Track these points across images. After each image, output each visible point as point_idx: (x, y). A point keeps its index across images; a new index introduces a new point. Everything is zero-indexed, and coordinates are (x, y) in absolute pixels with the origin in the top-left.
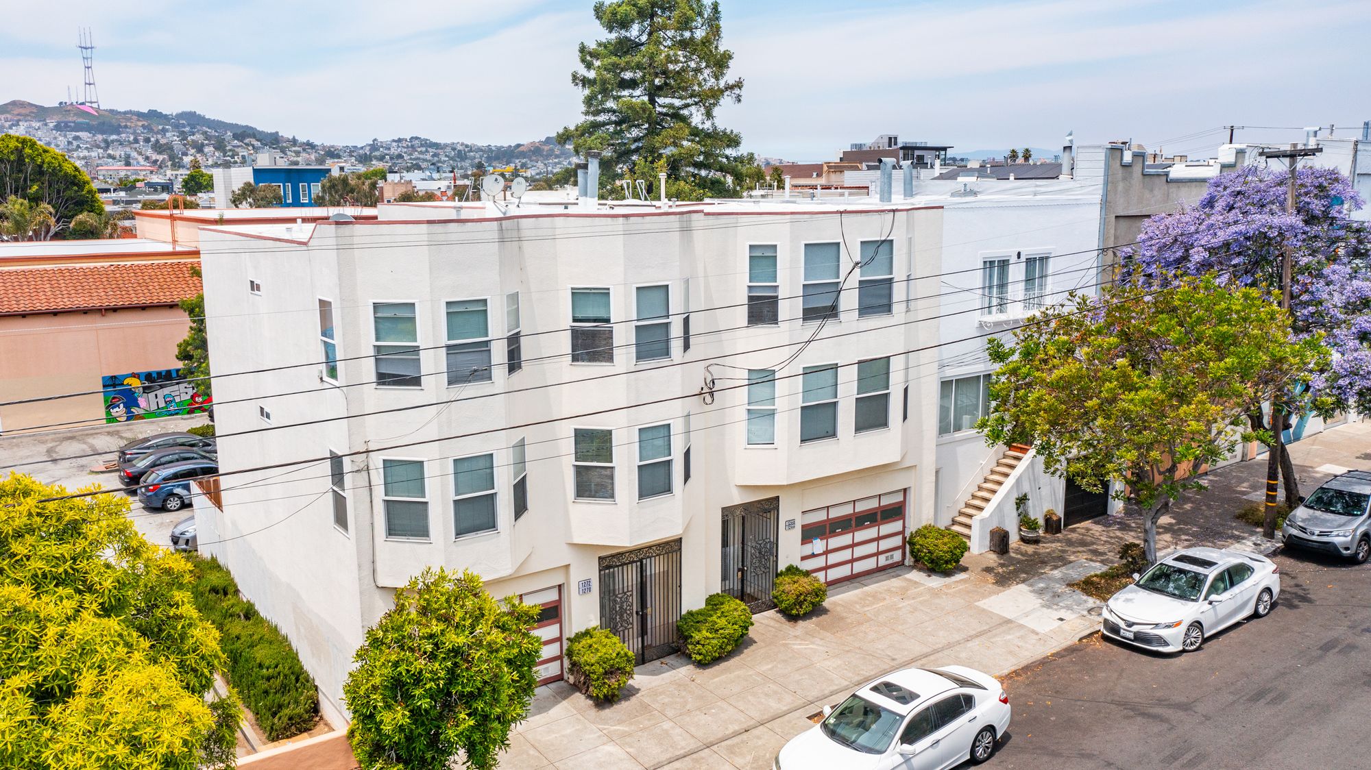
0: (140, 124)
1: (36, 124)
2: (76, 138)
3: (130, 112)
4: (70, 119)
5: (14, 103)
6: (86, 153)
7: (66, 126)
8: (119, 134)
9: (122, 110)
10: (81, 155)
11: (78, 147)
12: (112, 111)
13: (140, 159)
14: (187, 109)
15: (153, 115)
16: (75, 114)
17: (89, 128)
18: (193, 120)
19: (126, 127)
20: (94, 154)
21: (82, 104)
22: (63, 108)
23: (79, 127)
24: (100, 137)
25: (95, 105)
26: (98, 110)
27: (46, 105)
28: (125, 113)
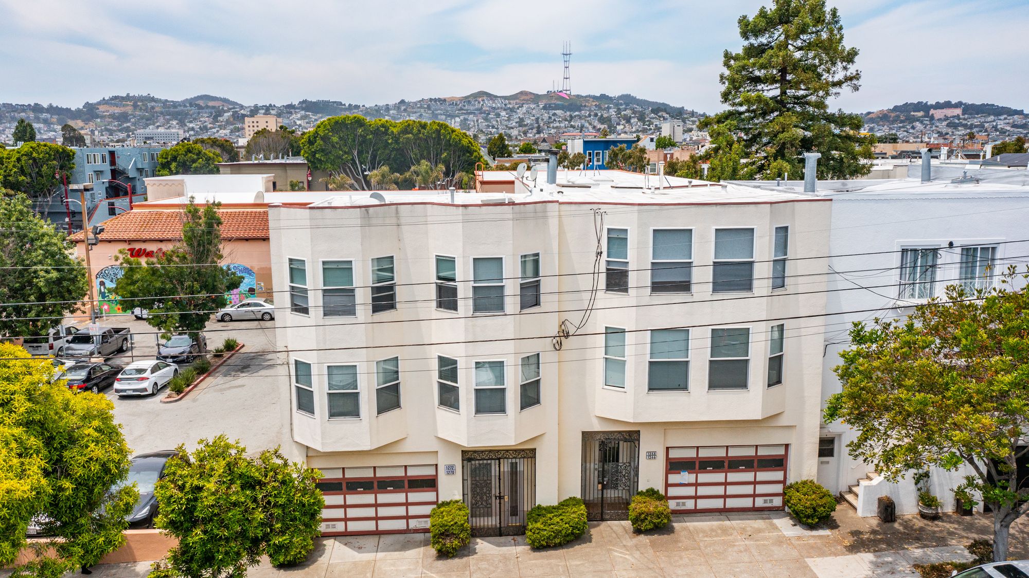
0: (594, 104)
1: (532, 106)
2: (554, 114)
3: (589, 96)
4: (553, 102)
5: (522, 93)
6: (558, 124)
7: (550, 107)
8: (580, 111)
9: (584, 94)
10: (555, 125)
11: (555, 120)
12: (578, 96)
13: (590, 128)
14: (625, 93)
15: (603, 97)
16: (556, 99)
17: (562, 108)
18: (628, 100)
19: (585, 106)
20: (562, 125)
21: (561, 92)
22: (549, 95)
23: (557, 107)
24: (568, 113)
25: (568, 92)
26: (569, 95)
27: (540, 93)
28: (586, 97)
